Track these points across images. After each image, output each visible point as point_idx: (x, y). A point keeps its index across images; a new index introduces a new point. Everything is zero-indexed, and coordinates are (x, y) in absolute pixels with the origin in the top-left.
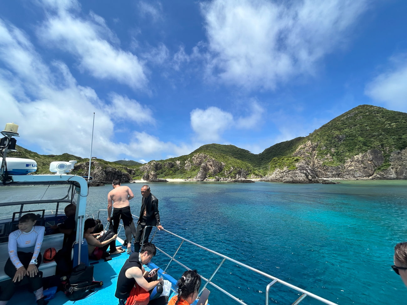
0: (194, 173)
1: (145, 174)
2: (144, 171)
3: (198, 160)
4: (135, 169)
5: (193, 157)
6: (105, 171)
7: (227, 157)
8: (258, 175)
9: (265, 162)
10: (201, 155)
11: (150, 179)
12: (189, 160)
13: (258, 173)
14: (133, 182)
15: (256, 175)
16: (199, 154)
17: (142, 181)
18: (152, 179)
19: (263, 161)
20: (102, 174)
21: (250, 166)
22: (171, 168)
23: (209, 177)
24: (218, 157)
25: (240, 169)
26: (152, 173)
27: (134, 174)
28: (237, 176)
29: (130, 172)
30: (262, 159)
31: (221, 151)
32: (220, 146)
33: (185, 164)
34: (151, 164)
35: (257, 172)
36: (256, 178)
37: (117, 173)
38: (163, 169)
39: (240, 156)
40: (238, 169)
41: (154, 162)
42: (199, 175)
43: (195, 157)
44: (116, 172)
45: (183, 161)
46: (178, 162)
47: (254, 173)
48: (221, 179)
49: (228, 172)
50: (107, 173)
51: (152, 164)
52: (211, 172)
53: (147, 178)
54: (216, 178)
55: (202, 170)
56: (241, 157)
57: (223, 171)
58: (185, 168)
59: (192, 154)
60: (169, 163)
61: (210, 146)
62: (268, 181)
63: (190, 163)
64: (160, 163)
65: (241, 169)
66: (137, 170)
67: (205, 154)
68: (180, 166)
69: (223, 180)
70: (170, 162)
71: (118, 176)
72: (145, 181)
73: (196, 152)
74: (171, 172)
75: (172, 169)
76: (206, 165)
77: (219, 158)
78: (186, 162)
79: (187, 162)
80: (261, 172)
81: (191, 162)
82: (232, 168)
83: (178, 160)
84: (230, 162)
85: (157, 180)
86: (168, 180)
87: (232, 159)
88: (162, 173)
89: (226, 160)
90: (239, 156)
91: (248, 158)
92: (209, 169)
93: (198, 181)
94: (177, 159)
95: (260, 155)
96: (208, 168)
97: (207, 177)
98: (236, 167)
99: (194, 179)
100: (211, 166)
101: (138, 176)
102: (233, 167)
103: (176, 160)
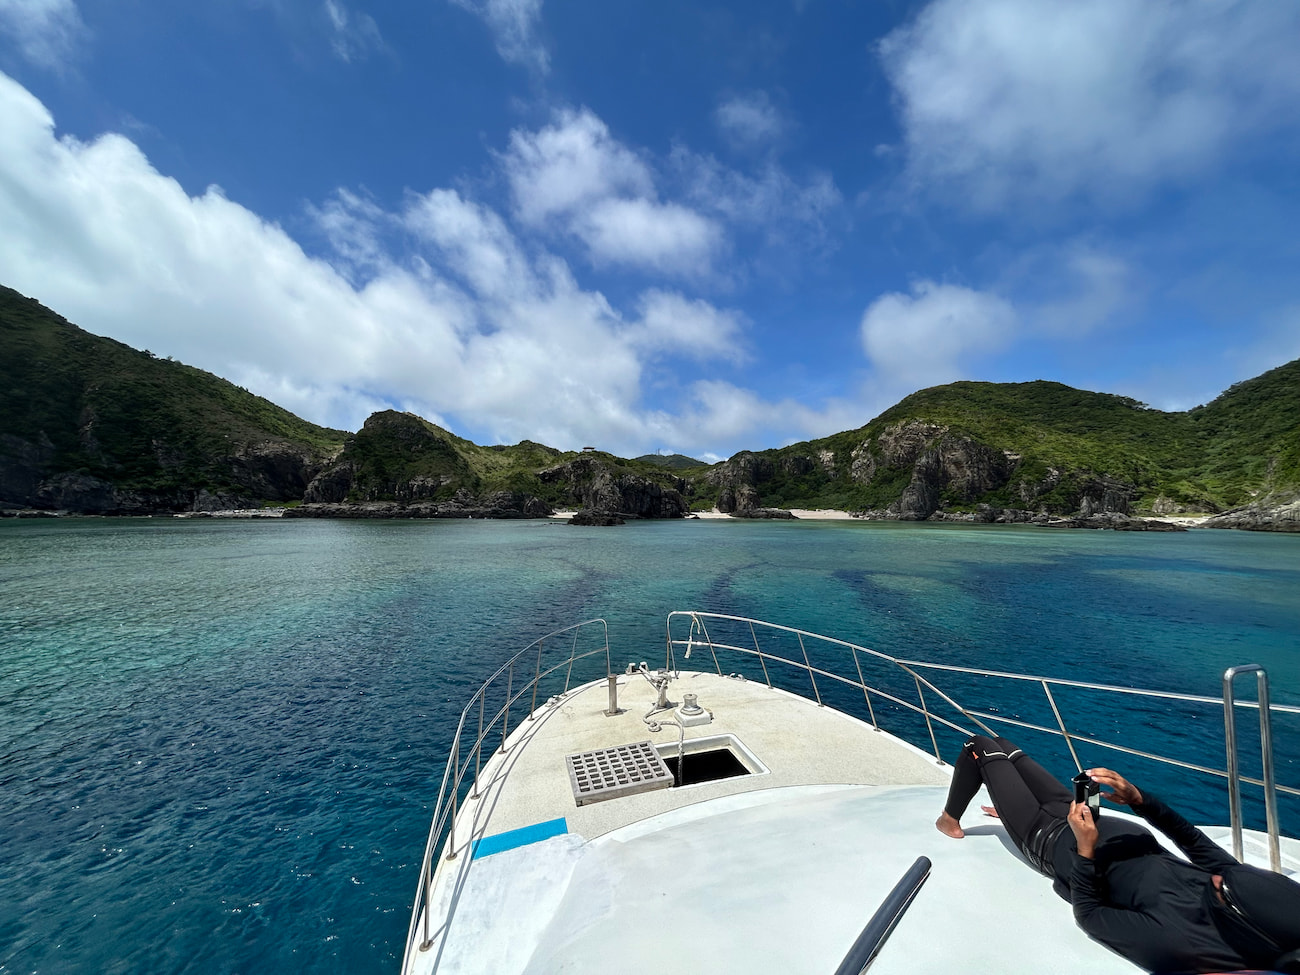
0: (887, 490)
1: (725, 494)
2: (718, 483)
3: (902, 447)
4: (692, 480)
5: (883, 437)
6: (620, 486)
7: (1030, 428)
8: (1196, 502)
9: (1228, 443)
10: (914, 425)
11: (741, 508)
12: (866, 445)
13: (1191, 493)
14: (691, 517)
15: (1186, 500)
16: (908, 424)
17: (716, 514)
18: (745, 511)
19: (1214, 441)
20: (613, 493)
21: (1147, 462)
22: (803, 476)
23: (950, 505)
24: (989, 433)
25: (1093, 476)
26: (746, 490)
27: (692, 493)
28: (1084, 503)
29: (681, 485)
30: (1212, 432)
31: (993, 409)
32: (987, 387)
33: (850, 460)
34: (739, 463)
35: (1185, 488)
36: (1182, 511)
37: (649, 490)
38: (778, 478)
39: (1090, 423)
40: (1085, 477)
41: (748, 457)
42: (908, 498)
43: (890, 434)
44: (645, 487)
45: (844, 449)
46: (827, 456)
47: (1172, 494)
48: (1002, 513)
49: (1036, 489)
50: (625, 490)
51: (742, 464)
52: (959, 488)
53: (730, 506)
54: (982, 510)
55: (920, 479)
56: (1091, 428)
57: (1010, 487)
58: (854, 474)
59: (876, 426)
60: (795, 459)
61: (944, 392)
62: (1267, 527)
63: (869, 456)
64: (766, 458)
65: (1101, 474)
66: (699, 482)
67: (931, 421)
68: (835, 468)
69: (1012, 517)
70: (800, 454)
71: (652, 498)
72: (726, 516)
73: (891, 416)
74: (804, 487)
75: (807, 477)
76: (938, 461)
77: (994, 435)
78: (854, 453)
79: (857, 456)
80: (1209, 487)
81: (875, 454)
82: (1056, 472)
83: (827, 448)
84: (1043, 448)
85: (761, 513)
86: (794, 512)
87: (1053, 438)
88: (774, 491)
89: (1024, 440)
90: (1080, 423)
91: (1128, 428)
92: (947, 477)
93: (907, 519)
94: (820, 445)
95: (1198, 413)
96: (945, 472)
97: (941, 505)
98: (1073, 466)
99: (888, 511)
100: (957, 464)
101: (703, 498)
102: (1057, 468)
103: (819, 449)
